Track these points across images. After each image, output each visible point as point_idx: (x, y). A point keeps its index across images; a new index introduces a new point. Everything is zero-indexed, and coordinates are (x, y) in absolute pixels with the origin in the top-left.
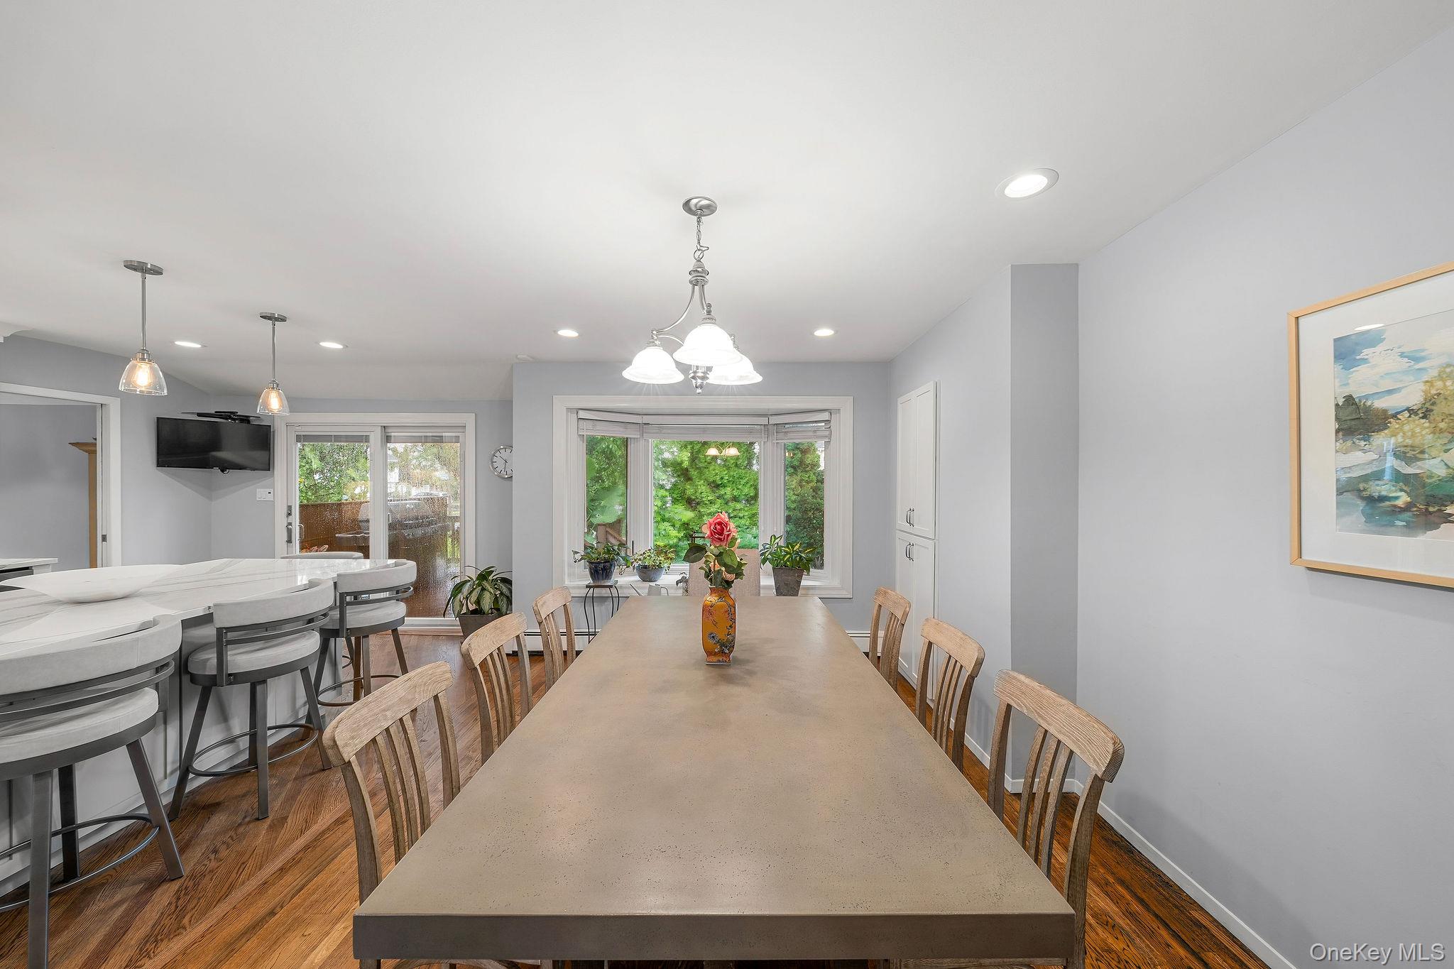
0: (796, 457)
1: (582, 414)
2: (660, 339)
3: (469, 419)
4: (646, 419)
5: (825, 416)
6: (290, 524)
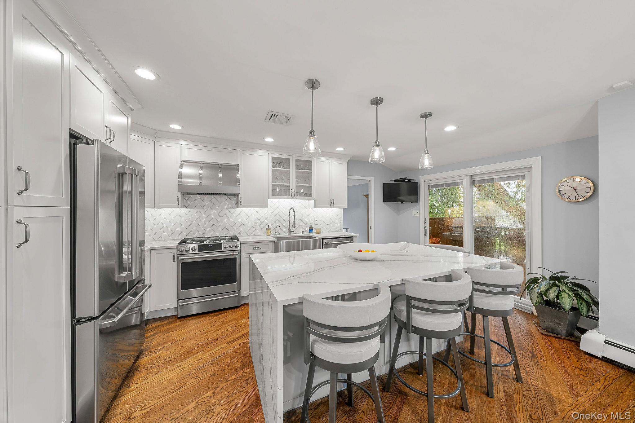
6: (426, 227)
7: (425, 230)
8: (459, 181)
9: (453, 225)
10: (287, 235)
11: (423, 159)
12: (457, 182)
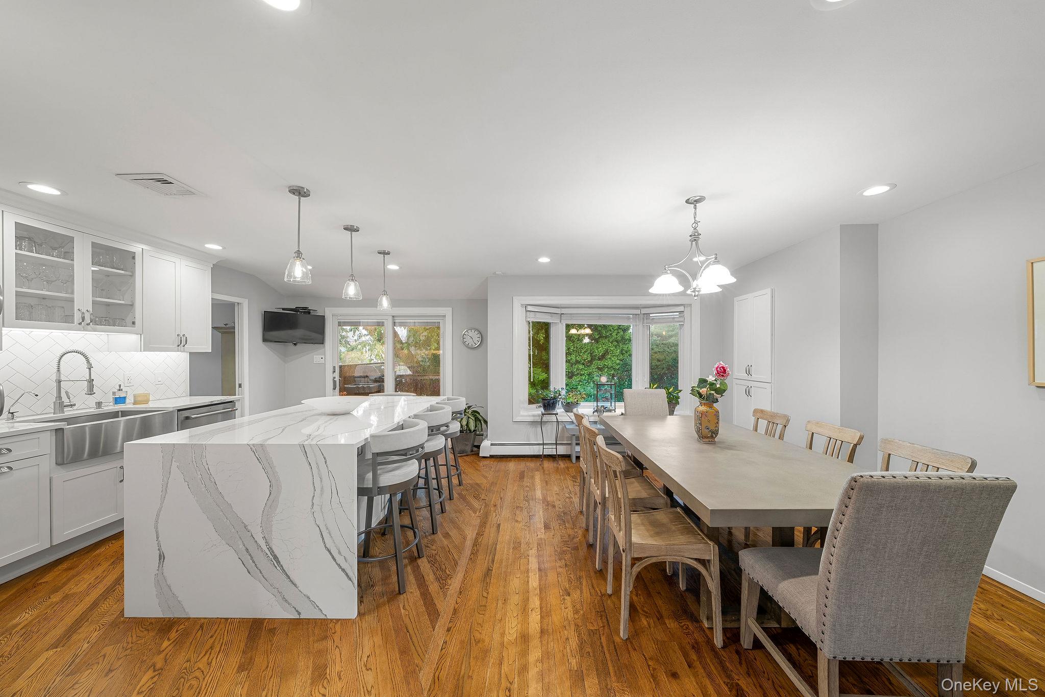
0: (619, 335)
1: (529, 308)
2: (670, 270)
3: (447, 311)
4: (564, 311)
5: (681, 309)
6: (334, 378)
7: (334, 382)
8: (361, 321)
9: (356, 374)
10: (112, 407)
11: (381, 300)
12: (360, 322)
